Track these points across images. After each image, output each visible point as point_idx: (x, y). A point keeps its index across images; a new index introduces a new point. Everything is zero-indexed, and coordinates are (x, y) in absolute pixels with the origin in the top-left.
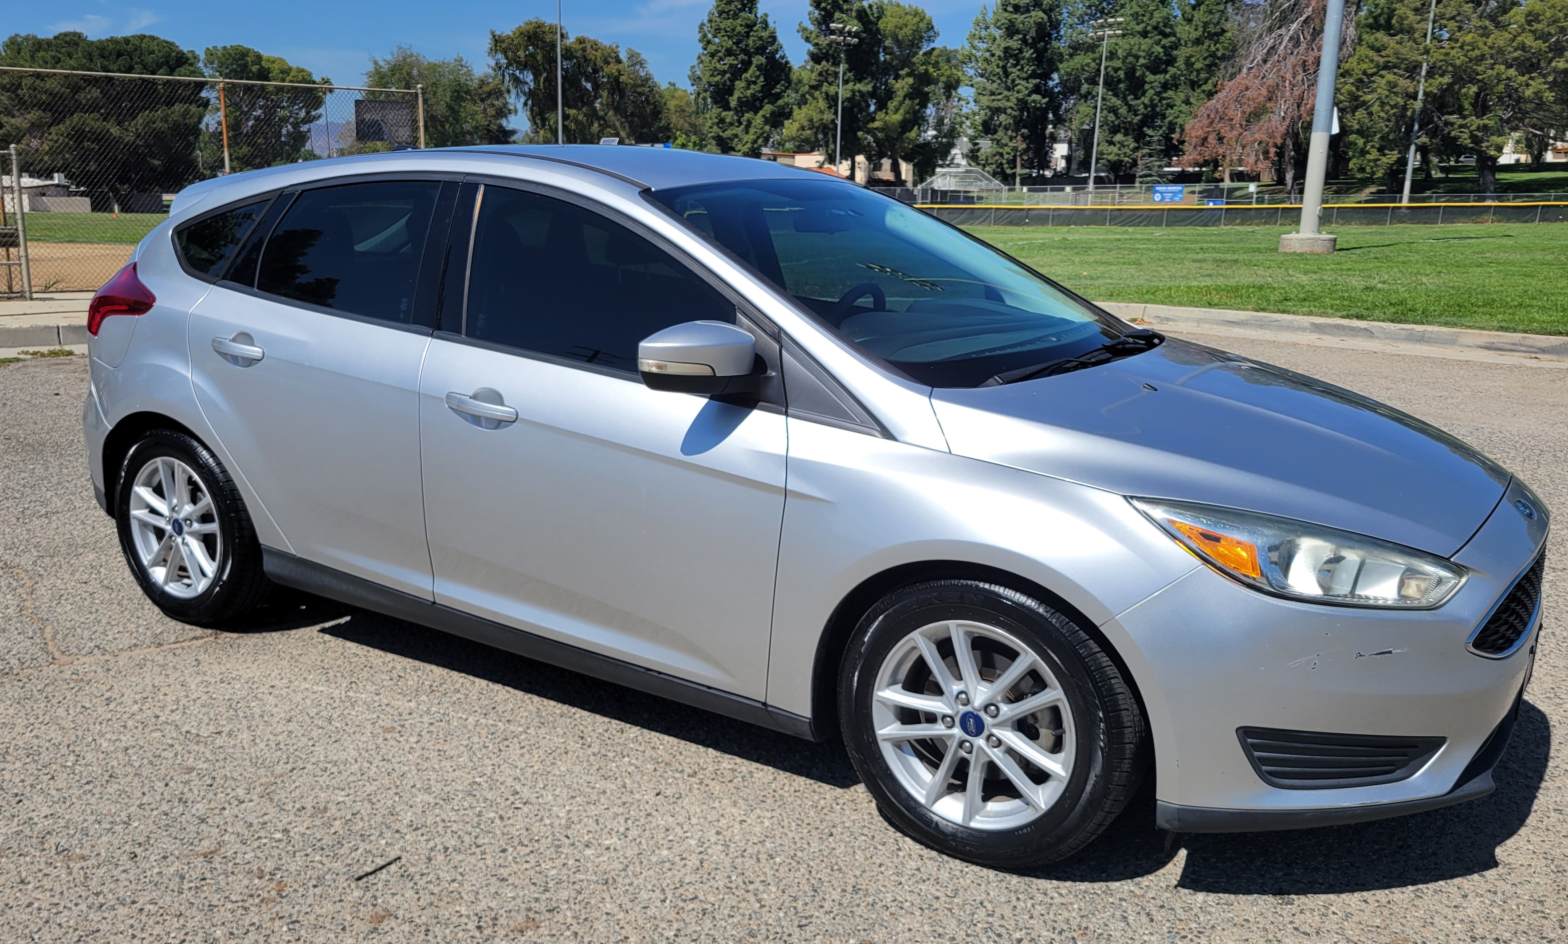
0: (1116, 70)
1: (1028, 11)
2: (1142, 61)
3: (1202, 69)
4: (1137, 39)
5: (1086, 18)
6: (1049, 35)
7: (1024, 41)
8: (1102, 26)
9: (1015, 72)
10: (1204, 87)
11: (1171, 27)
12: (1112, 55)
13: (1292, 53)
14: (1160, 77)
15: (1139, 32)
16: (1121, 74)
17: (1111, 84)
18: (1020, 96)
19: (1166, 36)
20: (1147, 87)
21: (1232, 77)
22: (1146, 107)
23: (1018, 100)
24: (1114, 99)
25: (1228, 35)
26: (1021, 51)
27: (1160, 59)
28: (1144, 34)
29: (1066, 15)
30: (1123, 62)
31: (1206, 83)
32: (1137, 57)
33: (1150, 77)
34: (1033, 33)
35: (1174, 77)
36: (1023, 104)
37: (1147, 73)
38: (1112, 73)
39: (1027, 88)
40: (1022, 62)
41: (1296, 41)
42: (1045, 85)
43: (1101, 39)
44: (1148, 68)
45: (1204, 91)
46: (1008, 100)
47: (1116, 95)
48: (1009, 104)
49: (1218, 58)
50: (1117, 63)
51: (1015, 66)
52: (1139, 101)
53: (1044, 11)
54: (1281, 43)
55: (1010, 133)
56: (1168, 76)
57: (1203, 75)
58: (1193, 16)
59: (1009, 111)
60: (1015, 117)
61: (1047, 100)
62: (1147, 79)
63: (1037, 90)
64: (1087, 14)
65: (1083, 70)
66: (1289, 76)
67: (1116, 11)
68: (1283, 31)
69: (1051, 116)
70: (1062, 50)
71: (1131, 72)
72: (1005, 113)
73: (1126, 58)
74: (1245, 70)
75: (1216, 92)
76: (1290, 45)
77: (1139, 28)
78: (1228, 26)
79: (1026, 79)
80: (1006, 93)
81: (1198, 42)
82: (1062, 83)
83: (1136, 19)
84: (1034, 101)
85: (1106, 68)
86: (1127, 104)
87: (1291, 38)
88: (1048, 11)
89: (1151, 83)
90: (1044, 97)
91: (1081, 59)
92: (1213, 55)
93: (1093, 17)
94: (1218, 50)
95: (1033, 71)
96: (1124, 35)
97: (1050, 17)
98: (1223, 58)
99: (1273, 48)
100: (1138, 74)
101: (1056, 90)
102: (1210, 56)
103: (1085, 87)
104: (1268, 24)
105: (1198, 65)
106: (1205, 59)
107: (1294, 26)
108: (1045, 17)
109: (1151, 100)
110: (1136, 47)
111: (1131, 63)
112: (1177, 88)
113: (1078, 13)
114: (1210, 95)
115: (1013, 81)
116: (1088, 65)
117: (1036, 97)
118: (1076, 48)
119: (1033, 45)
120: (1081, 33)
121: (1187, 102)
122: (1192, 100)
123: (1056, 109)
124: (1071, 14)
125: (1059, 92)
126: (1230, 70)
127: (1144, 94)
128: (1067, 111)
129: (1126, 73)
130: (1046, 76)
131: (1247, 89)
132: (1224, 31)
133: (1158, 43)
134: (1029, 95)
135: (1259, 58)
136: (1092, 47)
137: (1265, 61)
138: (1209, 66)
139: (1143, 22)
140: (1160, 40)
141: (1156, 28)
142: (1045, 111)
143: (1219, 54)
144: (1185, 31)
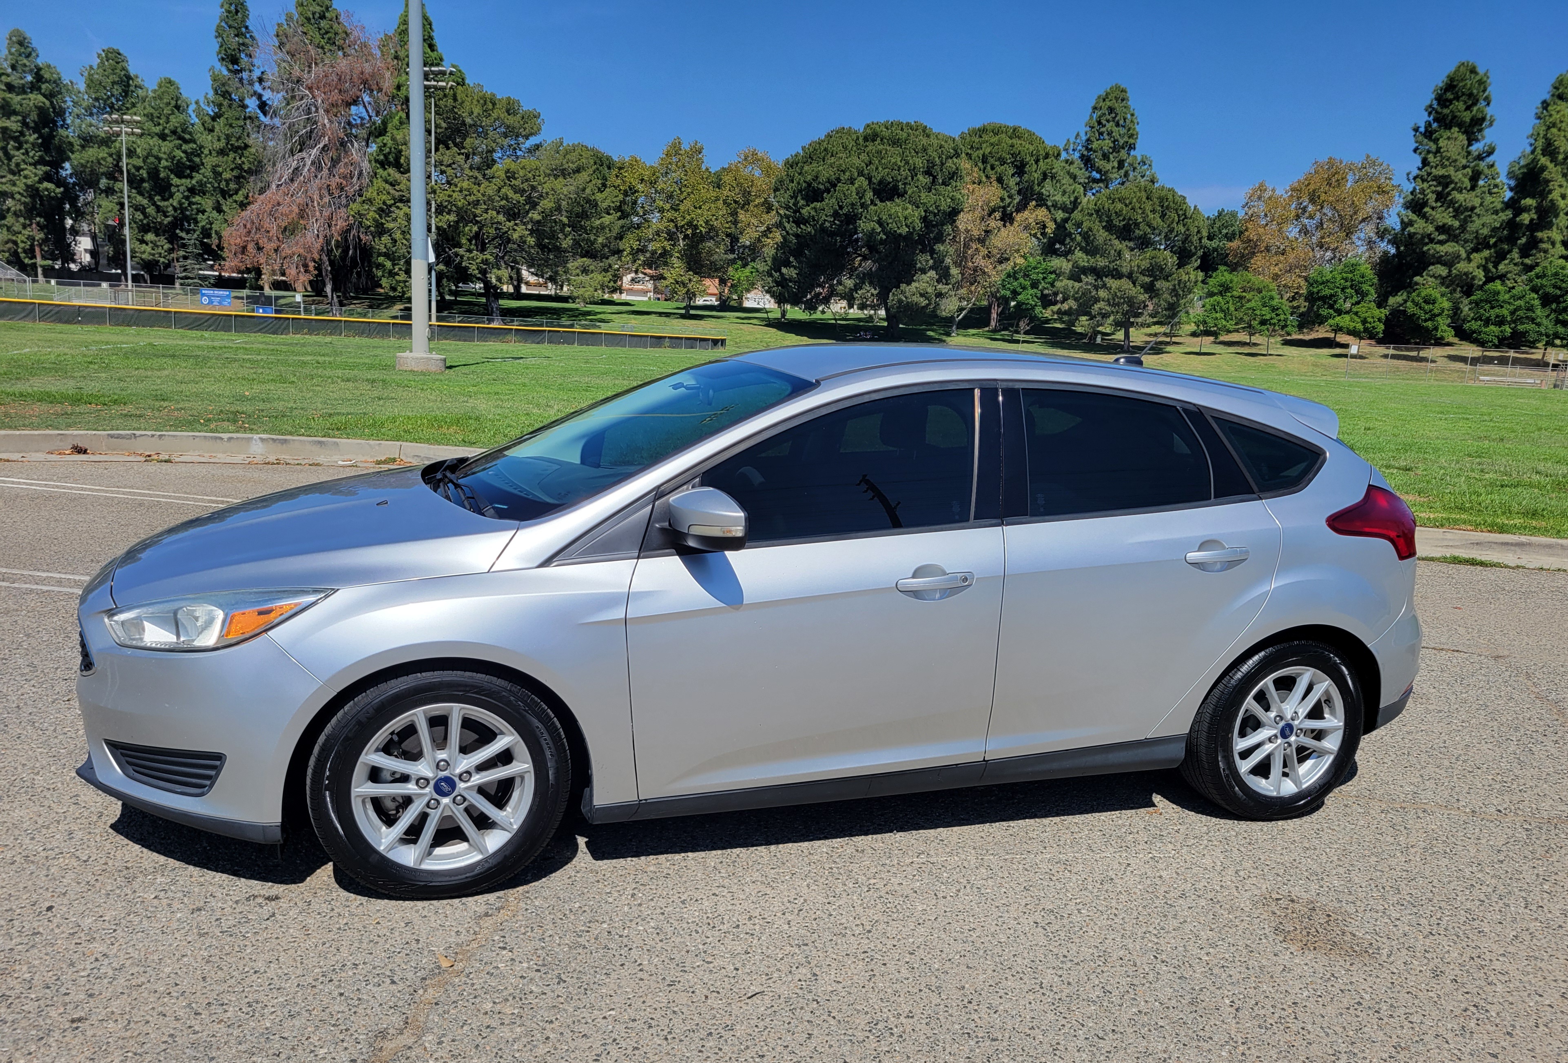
0: (138, 169)
1: (25, 93)
2: (164, 163)
3: (231, 180)
4: (156, 141)
5: (95, 111)
6: (54, 122)
7: (24, 124)
8: (116, 122)
9: (18, 156)
10: (235, 197)
11: (190, 133)
12: (131, 153)
13: (316, 176)
14: (186, 182)
15: (157, 134)
16: (144, 173)
17: (135, 183)
18: (29, 182)
19: (186, 141)
20: (173, 189)
21: (262, 191)
22: (175, 209)
23: (27, 186)
24: (139, 198)
25: (253, 150)
26: (22, 134)
27: (183, 164)
28: (163, 137)
29: (70, 104)
30: (144, 161)
31: (236, 193)
32: (159, 159)
33: (175, 181)
34: (34, 116)
35: (200, 183)
36: (33, 191)
37: (172, 176)
38: (133, 170)
39: (36, 175)
40: (25, 146)
41: (317, 165)
42: (58, 173)
43: (118, 134)
44: (172, 171)
45: (236, 201)
46: (14, 185)
47: (141, 193)
48: (16, 189)
49: (245, 171)
50: (139, 162)
51: (18, 149)
52: (166, 203)
53: (44, 96)
54: (304, 165)
55: (22, 220)
56: (194, 182)
57: (233, 186)
58: (213, 127)
59: (17, 196)
60: (24, 203)
61: (62, 189)
62: (173, 182)
63: (47, 177)
64: (94, 107)
65: (100, 164)
66: (316, 197)
67: (128, 109)
68: (304, 154)
69: (68, 206)
70: (72, 140)
71: (154, 173)
72: (13, 198)
73: (147, 157)
74: (274, 186)
75: (249, 203)
76: (313, 169)
77: (157, 129)
78: (250, 142)
79: (35, 164)
80: (10, 177)
81: (222, 152)
82: (74, 174)
83: (152, 120)
84: (47, 189)
85: (127, 164)
86: (154, 204)
87: (313, 163)
88: (50, 96)
89: (178, 186)
90: (58, 186)
91: (93, 153)
92: (239, 167)
93: (102, 111)
94: (243, 163)
95: (40, 157)
96: (142, 135)
97: (52, 103)
98: (250, 172)
99: (296, 169)
100: (162, 175)
101: (71, 181)
102: (236, 168)
103: (103, 182)
104: (289, 146)
105: (227, 175)
106: (232, 170)
107: (314, 151)
108: (47, 103)
109: (181, 204)
110: (156, 148)
111: (152, 163)
112: (204, 194)
113: (85, 104)
114: (243, 206)
115: (18, 165)
116: (104, 159)
117: (46, 184)
118: (87, 140)
119: (36, 130)
120: (91, 125)
121: (219, 209)
122: (224, 208)
123: (73, 201)
124: (75, 103)
125: (74, 184)
126: (260, 185)
127: (171, 196)
128: (87, 204)
129: (148, 173)
130: (57, 165)
131: (279, 204)
132: (246, 146)
133: (179, 147)
134: (40, 181)
135: (286, 177)
136: (107, 141)
137: (292, 180)
138: (237, 178)
139: (159, 124)
140: (181, 145)
141: (174, 132)
142: (61, 202)
143: (246, 167)
144: (207, 140)
